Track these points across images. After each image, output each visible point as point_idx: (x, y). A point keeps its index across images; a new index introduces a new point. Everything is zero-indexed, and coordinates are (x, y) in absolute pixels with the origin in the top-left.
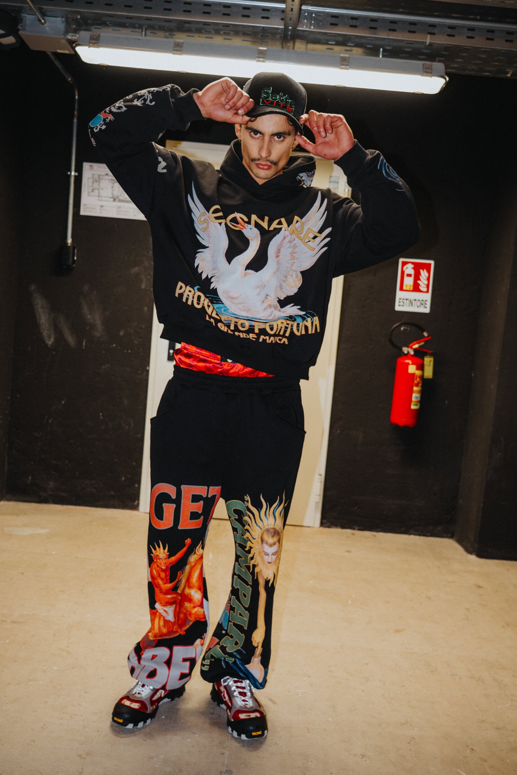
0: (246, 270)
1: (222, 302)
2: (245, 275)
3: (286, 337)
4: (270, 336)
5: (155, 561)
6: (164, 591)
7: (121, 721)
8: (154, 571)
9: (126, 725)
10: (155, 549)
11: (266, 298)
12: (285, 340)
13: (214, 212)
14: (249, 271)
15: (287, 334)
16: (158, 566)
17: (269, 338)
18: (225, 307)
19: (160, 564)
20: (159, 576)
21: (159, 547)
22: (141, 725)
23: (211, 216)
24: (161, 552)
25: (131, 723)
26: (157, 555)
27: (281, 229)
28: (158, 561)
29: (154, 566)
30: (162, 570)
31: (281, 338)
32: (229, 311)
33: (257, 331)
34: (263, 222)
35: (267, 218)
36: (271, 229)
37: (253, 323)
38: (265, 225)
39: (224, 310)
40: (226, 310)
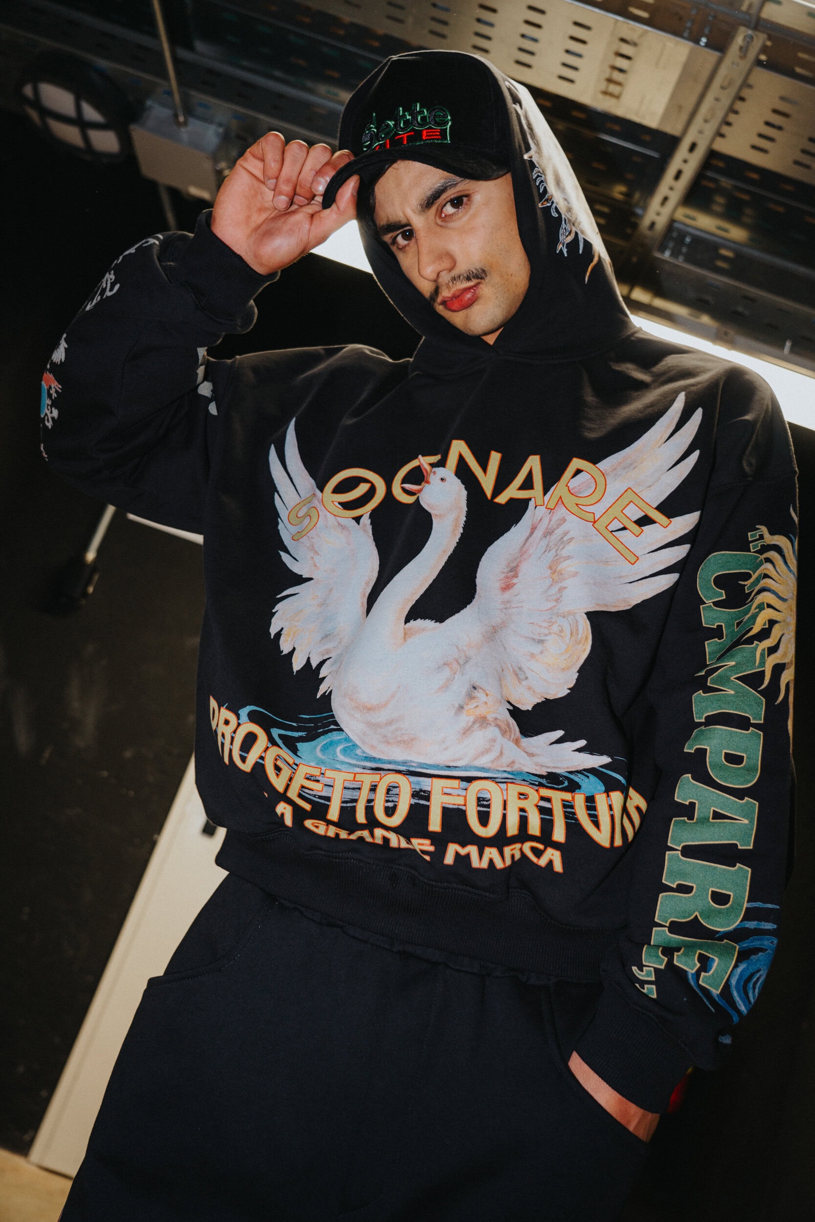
0: (407, 621)
1: (336, 723)
2: (406, 635)
3: (556, 846)
4: (481, 843)
12: (553, 856)
13: (338, 490)
14: (418, 624)
15: (559, 834)
18: (348, 739)
23: (330, 499)
27: (527, 503)
31: (541, 847)
32: (358, 752)
33: (435, 824)
34: (484, 468)
35: (495, 458)
36: (502, 499)
37: (425, 784)
38: (488, 482)
39: (344, 751)
40: (351, 748)
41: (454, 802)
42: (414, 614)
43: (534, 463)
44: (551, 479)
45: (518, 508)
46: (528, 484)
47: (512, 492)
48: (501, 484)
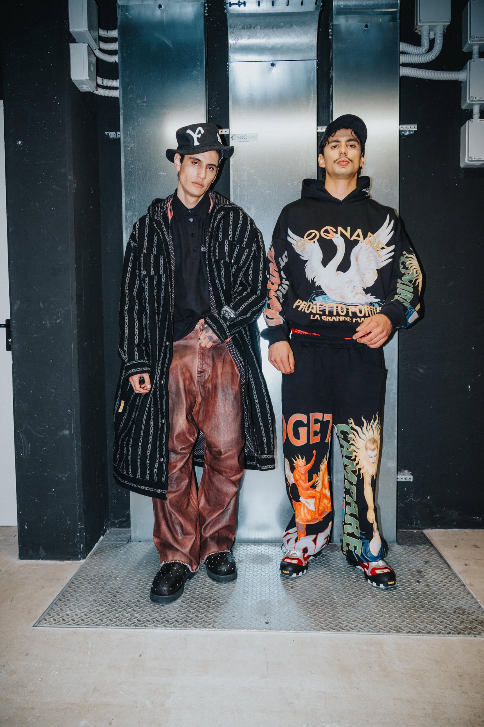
0: (337, 272)
1: (324, 293)
2: (337, 274)
4: (360, 318)
5: (297, 468)
6: (305, 488)
7: (288, 572)
8: (297, 475)
9: (292, 575)
10: (296, 460)
11: (354, 289)
13: (308, 236)
14: (339, 272)
16: (299, 471)
17: (360, 320)
18: (328, 297)
19: (301, 470)
20: (301, 478)
21: (299, 458)
22: (301, 574)
23: (306, 239)
24: (300, 462)
25: (295, 573)
26: (298, 464)
27: (359, 241)
28: (299, 468)
29: (296, 471)
30: (302, 474)
33: (351, 315)
34: (347, 232)
35: (349, 228)
36: (352, 239)
37: (348, 307)
38: (348, 235)
39: (328, 299)
40: (329, 299)
41: (354, 310)
42: (338, 269)
43: (359, 231)
44: (365, 237)
45: (356, 242)
46: (358, 236)
47: (354, 237)
48: (351, 236)
